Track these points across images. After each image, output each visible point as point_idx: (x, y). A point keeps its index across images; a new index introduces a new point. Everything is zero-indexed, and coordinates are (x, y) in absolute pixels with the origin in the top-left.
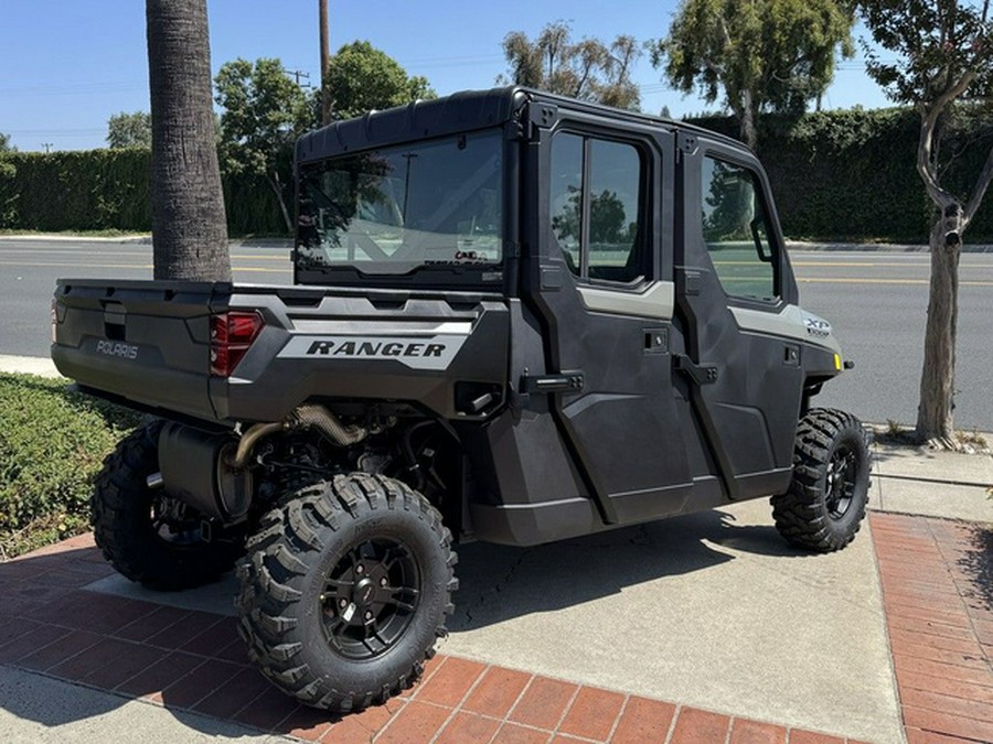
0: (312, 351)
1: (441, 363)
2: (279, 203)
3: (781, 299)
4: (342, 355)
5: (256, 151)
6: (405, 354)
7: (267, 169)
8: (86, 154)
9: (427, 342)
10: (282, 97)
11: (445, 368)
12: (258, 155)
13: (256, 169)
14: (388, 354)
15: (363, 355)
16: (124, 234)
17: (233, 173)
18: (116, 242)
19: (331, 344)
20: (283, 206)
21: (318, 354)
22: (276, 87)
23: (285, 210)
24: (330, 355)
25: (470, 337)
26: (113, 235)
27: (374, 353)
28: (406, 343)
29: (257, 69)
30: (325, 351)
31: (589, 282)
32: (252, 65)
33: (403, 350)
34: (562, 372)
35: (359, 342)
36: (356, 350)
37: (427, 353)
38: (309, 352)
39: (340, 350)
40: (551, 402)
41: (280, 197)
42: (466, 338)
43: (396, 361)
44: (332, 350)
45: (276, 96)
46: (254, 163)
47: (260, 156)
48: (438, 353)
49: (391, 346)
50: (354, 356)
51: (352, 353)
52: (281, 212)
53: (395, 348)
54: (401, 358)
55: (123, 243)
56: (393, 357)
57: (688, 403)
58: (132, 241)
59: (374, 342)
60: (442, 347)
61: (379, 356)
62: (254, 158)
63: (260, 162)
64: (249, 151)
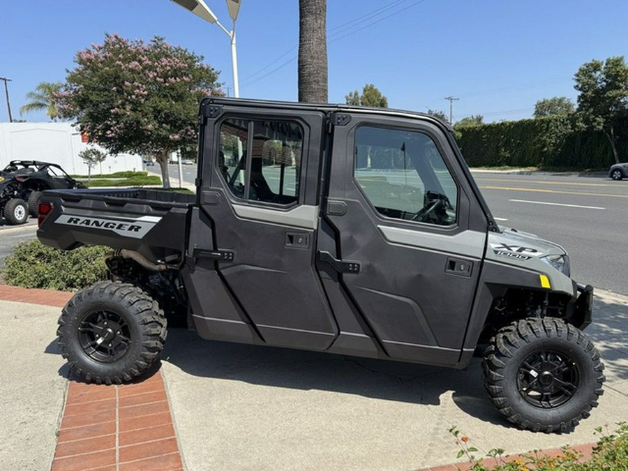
0: (70, 221)
1: (140, 235)
2: (612, 149)
3: (458, 225)
4: (84, 225)
5: (597, 116)
6: (117, 228)
7: (604, 127)
8: (498, 125)
9: (130, 224)
10: (621, 81)
11: (141, 238)
12: (598, 119)
13: (595, 127)
14: (107, 227)
15: (94, 226)
16: (512, 169)
17: (579, 131)
18: (504, 173)
19: (79, 220)
20: (614, 150)
21: (72, 223)
22: (617, 75)
23: (615, 153)
24: (78, 224)
25: (157, 224)
26: (505, 169)
27: (100, 226)
28: (118, 223)
29: (606, 64)
30: (75, 222)
31: (249, 203)
32: (602, 62)
33: (116, 226)
34: (219, 249)
35: (92, 220)
36: (91, 223)
37: (130, 229)
38: (68, 222)
39: (83, 222)
40: (215, 264)
41: (613, 145)
42: (155, 224)
43: (112, 231)
44: (79, 222)
45: (618, 80)
46: (595, 124)
47: (600, 119)
48: (136, 230)
49: (109, 224)
50: (90, 226)
51: (88, 224)
52: (613, 154)
53: (112, 225)
54: (114, 230)
55: (508, 173)
56: (110, 229)
57: (338, 283)
58: (514, 173)
59: (100, 221)
60: (140, 227)
61: (102, 227)
62: (595, 121)
63: (599, 124)
64: (592, 117)
